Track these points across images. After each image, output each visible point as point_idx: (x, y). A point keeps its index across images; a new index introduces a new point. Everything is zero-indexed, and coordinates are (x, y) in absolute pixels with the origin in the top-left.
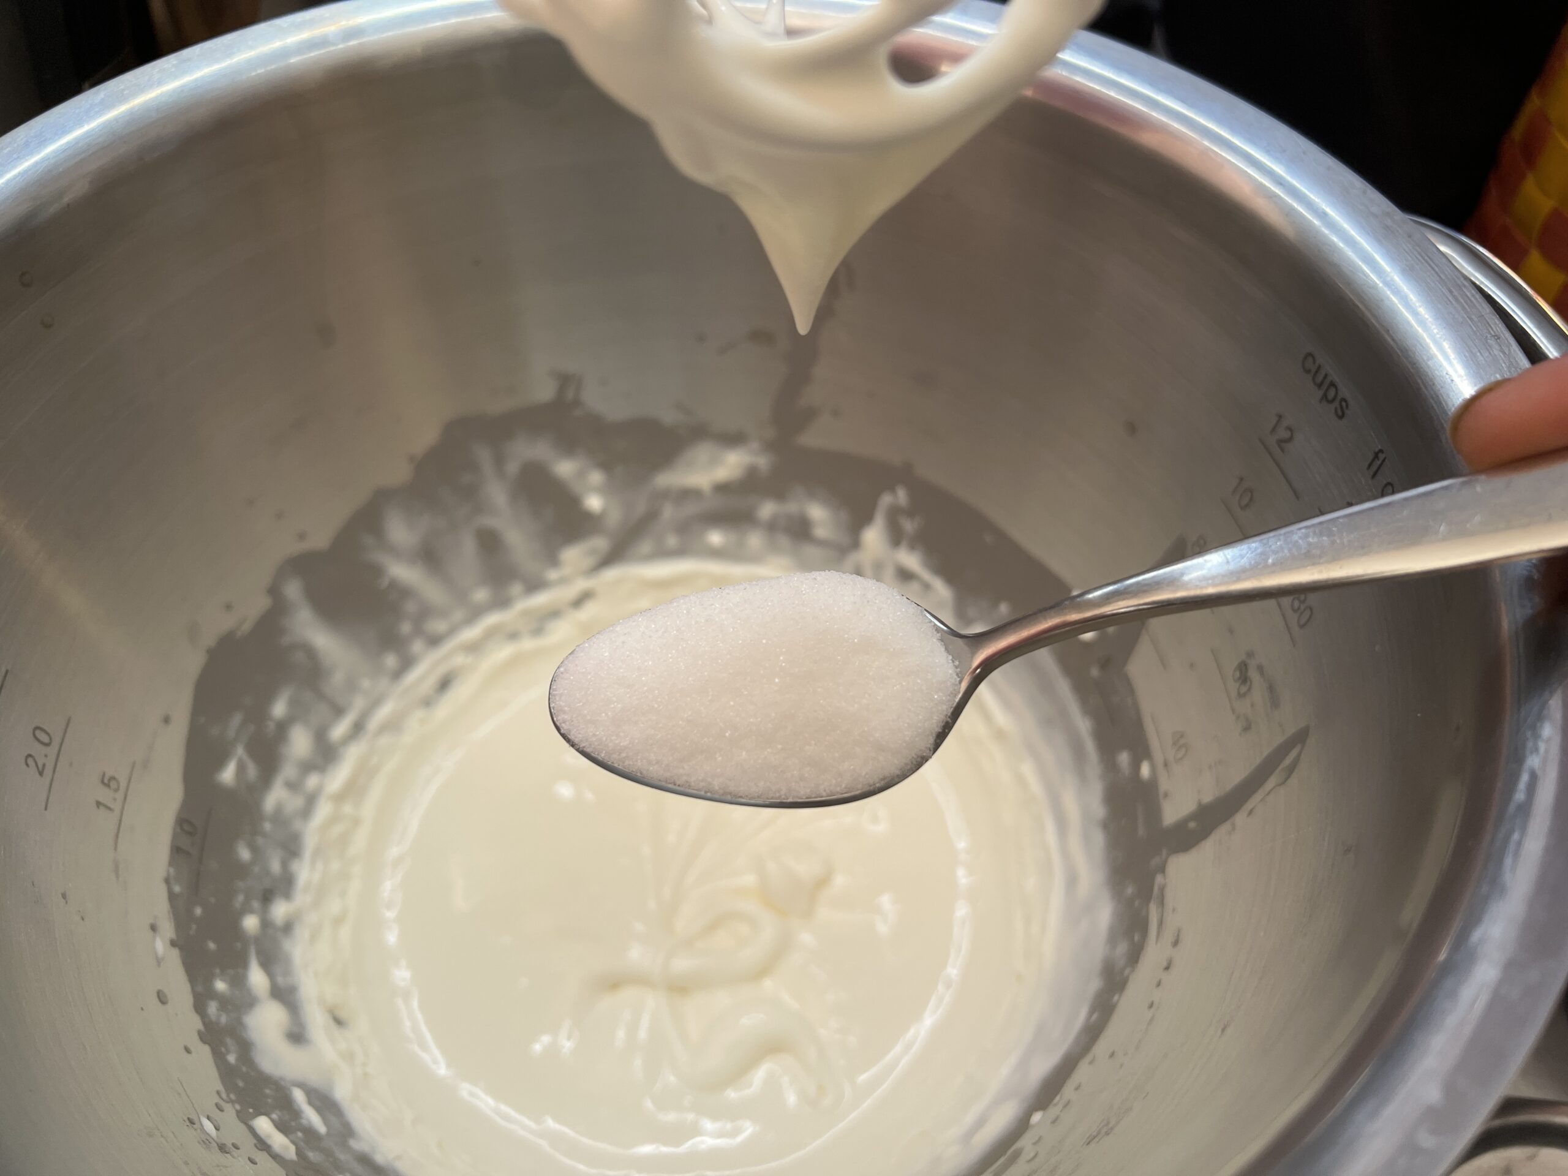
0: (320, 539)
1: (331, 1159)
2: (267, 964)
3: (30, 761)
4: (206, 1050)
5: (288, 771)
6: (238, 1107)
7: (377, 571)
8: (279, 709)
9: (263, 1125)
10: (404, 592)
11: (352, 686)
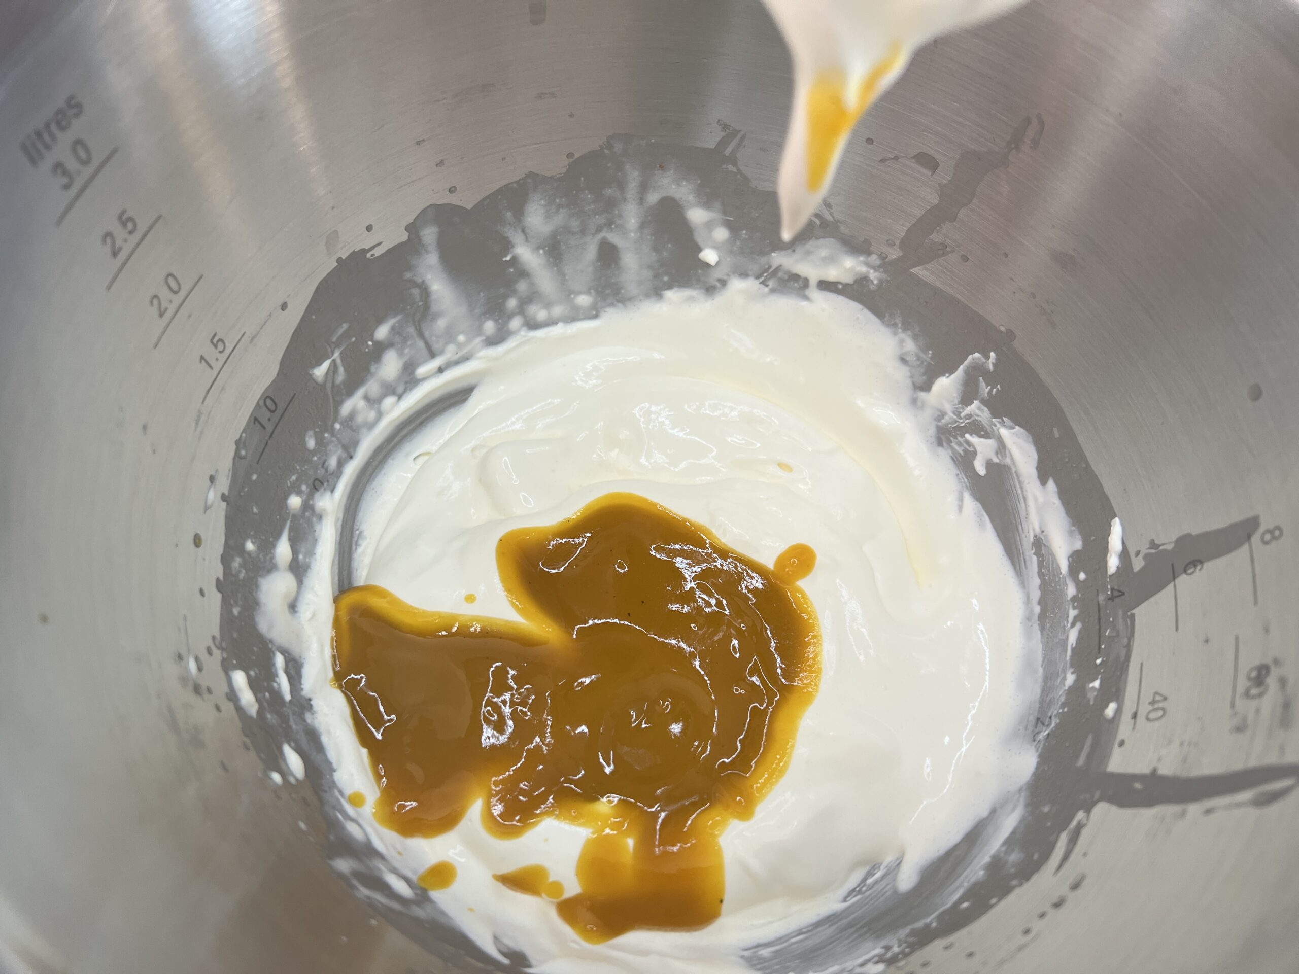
0: (467, 200)
1: (284, 726)
2: (294, 543)
3: (155, 302)
4: (218, 596)
5: (372, 387)
6: (225, 656)
7: (507, 245)
8: (382, 332)
9: (239, 678)
10: (523, 274)
11: (449, 335)
